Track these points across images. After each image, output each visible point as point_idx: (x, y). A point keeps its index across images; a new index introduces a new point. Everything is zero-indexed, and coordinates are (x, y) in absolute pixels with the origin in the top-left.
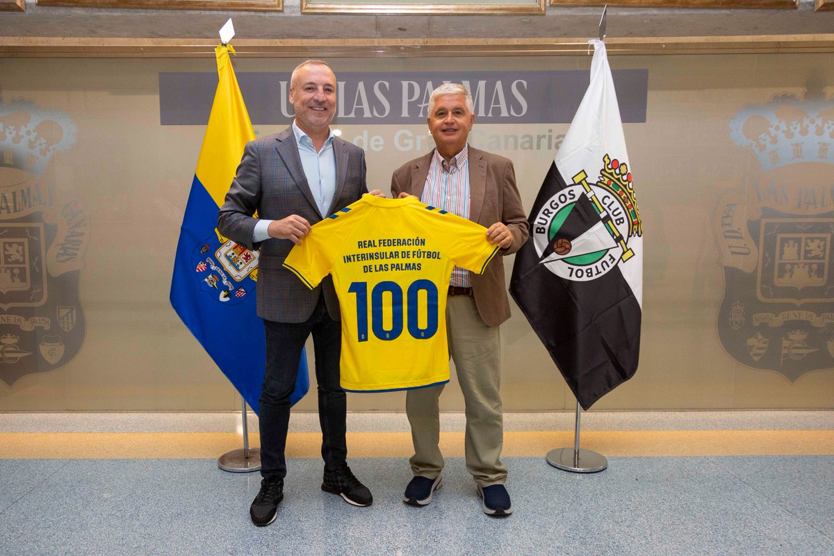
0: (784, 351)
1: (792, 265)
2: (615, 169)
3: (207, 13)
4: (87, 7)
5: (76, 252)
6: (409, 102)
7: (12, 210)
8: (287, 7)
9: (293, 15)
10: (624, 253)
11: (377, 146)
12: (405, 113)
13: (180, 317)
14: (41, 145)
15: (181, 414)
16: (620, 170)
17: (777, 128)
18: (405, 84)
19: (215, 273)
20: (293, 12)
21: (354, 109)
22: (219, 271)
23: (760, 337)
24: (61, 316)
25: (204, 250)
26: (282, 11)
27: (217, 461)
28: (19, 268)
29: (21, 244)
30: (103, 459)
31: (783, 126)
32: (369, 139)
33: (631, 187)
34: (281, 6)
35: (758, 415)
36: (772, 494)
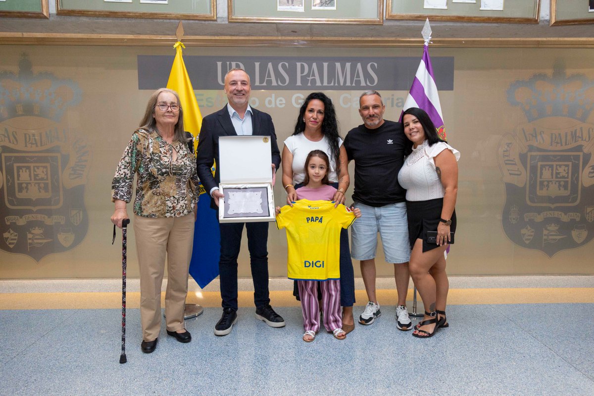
0: (545, 237)
1: (548, 182)
3: (168, 21)
4: (89, 16)
5: (81, 172)
6: (301, 76)
7: (39, 144)
8: (220, 18)
9: (223, 23)
11: (281, 104)
12: (299, 83)
14: (59, 102)
18: (299, 65)
20: (223, 21)
21: (266, 80)
23: (529, 228)
24: (72, 215)
26: (216, 20)
28: (44, 183)
29: (45, 167)
30: (101, 309)
32: (276, 100)
34: (215, 17)
35: (529, 279)
36: (526, 327)
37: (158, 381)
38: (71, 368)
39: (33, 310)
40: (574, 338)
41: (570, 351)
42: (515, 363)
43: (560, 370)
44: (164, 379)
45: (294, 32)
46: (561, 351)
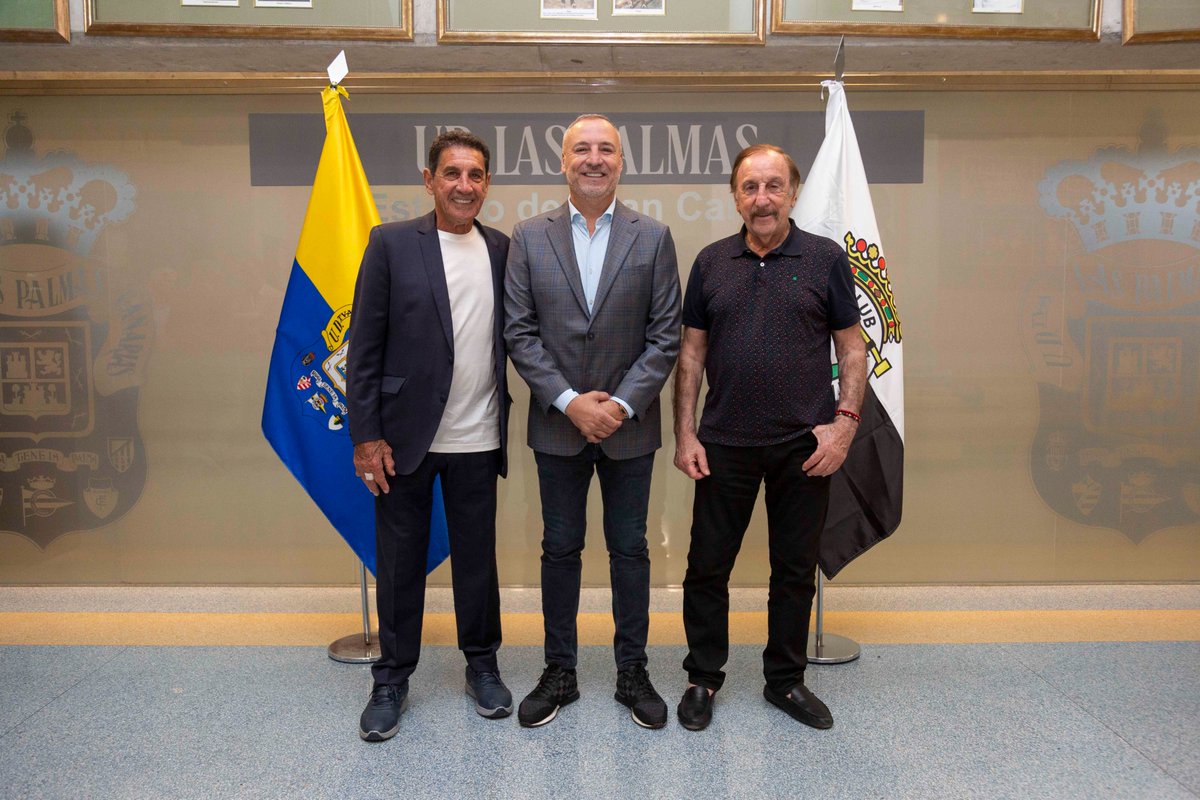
0: (1124, 501)
1: (1131, 380)
2: (861, 253)
3: (312, 43)
4: (151, 36)
5: (134, 361)
8: (420, 35)
9: (427, 45)
10: (877, 365)
13: (276, 451)
14: (86, 214)
15: (280, 588)
16: (868, 254)
17: (1104, 192)
19: (322, 391)
20: (427, 41)
21: (518, 164)
22: (328, 388)
23: (1090, 480)
24: (113, 451)
25: (307, 360)
26: (412, 40)
27: (326, 649)
28: (57, 384)
29: (59, 350)
30: (173, 647)
31: (1112, 189)
32: (540, 205)
33: (884, 276)
34: (410, 34)
35: (1088, 591)
36: (1070, 689)
37: (289, 788)
38: (114, 760)
39: (35, 646)
40: (1170, 712)
41: (1158, 739)
42: (1037, 762)
43: (1132, 776)
44: (302, 784)
45: (577, 61)
46: (1139, 739)
